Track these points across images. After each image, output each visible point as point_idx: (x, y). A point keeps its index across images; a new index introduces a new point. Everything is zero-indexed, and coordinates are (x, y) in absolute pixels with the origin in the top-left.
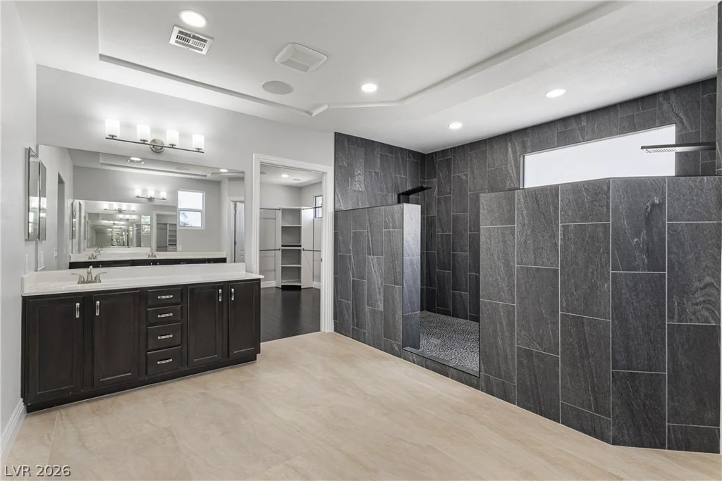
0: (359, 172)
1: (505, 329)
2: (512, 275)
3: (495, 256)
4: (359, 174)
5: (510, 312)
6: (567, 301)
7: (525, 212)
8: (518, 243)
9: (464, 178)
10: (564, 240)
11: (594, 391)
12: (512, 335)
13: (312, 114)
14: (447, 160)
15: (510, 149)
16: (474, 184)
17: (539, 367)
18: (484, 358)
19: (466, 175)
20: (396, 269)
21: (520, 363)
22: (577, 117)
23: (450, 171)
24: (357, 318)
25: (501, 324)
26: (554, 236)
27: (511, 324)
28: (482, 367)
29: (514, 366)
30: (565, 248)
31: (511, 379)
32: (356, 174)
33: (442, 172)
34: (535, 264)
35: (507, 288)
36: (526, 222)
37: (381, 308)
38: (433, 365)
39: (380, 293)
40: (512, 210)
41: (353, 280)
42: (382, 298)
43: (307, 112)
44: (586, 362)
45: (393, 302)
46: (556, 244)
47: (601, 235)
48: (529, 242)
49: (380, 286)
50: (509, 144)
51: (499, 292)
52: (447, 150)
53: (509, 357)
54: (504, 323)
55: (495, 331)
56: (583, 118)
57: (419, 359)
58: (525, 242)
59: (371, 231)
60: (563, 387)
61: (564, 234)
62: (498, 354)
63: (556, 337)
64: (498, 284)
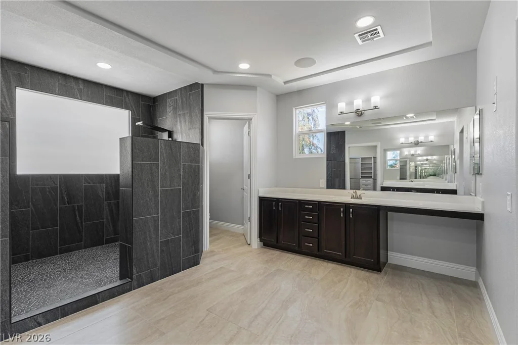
1: (152, 233)
2: (157, 196)
3: (146, 184)
6: (185, 204)
7: (165, 155)
8: (161, 174)
10: (183, 172)
11: (194, 245)
12: (157, 235)
17: (172, 247)
18: (136, 263)
21: (162, 251)
25: (150, 231)
26: (179, 170)
27: (156, 229)
28: (134, 270)
29: (158, 256)
30: (184, 178)
31: (156, 265)
34: (170, 187)
35: (154, 205)
36: (165, 161)
40: (157, 153)
46: (180, 175)
47: (197, 169)
48: (167, 173)
51: (148, 210)
53: (155, 251)
54: (152, 230)
55: (145, 238)
58: (165, 173)
60: (183, 251)
61: (183, 169)
62: (147, 254)
63: (180, 226)
64: (147, 204)
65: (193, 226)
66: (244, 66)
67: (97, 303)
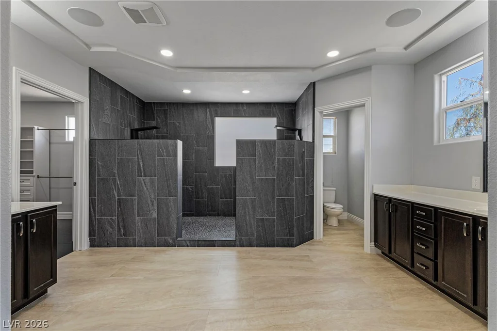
0: (107, 107)
1: (250, 210)
2: (254, 183)
3: (245, 174)
4: (107, 109)
5: (253, 201)
6: (279, 192)
7: (261, 151)
8: (257, 167)
9: (178, 124)
10: (278, 165)
11: (289, 228)
12: (254, 213)
13: (90, 48)
14: (164, 110)
15: (208, 112)
16: (185, 129)
17: (267, 225)
18: (238, 229)
19: (179, 123)
20: (170, 185)
21: (258, 226)
22: (242, 104)
23: (166, 118)
24: (124, 228)
25: (248, 208)
26: (274, 163)
27: (253, 207)
28: (237, 234)
29: (255, 229)
30: (278, 169)
31: (253, 235)
32: (105, 108)
33: (159, 117)
34: (266, 176)
35: (251, 189)
36: (261, 156)
37: (155, 215)
38: (203, 243)
39: (153, 205)
40: (254, 150)
41: (119, 199)
42: (156, 208)
43: (87, 45)
44: (286, 217)
45: (168, 210)
46: (275, 167)
47: (292, 163)
48: (263, 166)
49: (153, 200)
50: (208, 109)
51: (247, 192)
52: (164, 103)
53: (253, 224)
54: (250, 207)
55: (245, 213)
56: (245, 105)
57: (192, 243)
58: (261, 166)
59: (142, 158)
60: (277, 231)
61: (278, 162)
62: (246, 225)
63: (274, 209)
64: (247, 188)
65: (288, 212)
66: (333, 54)
67: (214, 246)
